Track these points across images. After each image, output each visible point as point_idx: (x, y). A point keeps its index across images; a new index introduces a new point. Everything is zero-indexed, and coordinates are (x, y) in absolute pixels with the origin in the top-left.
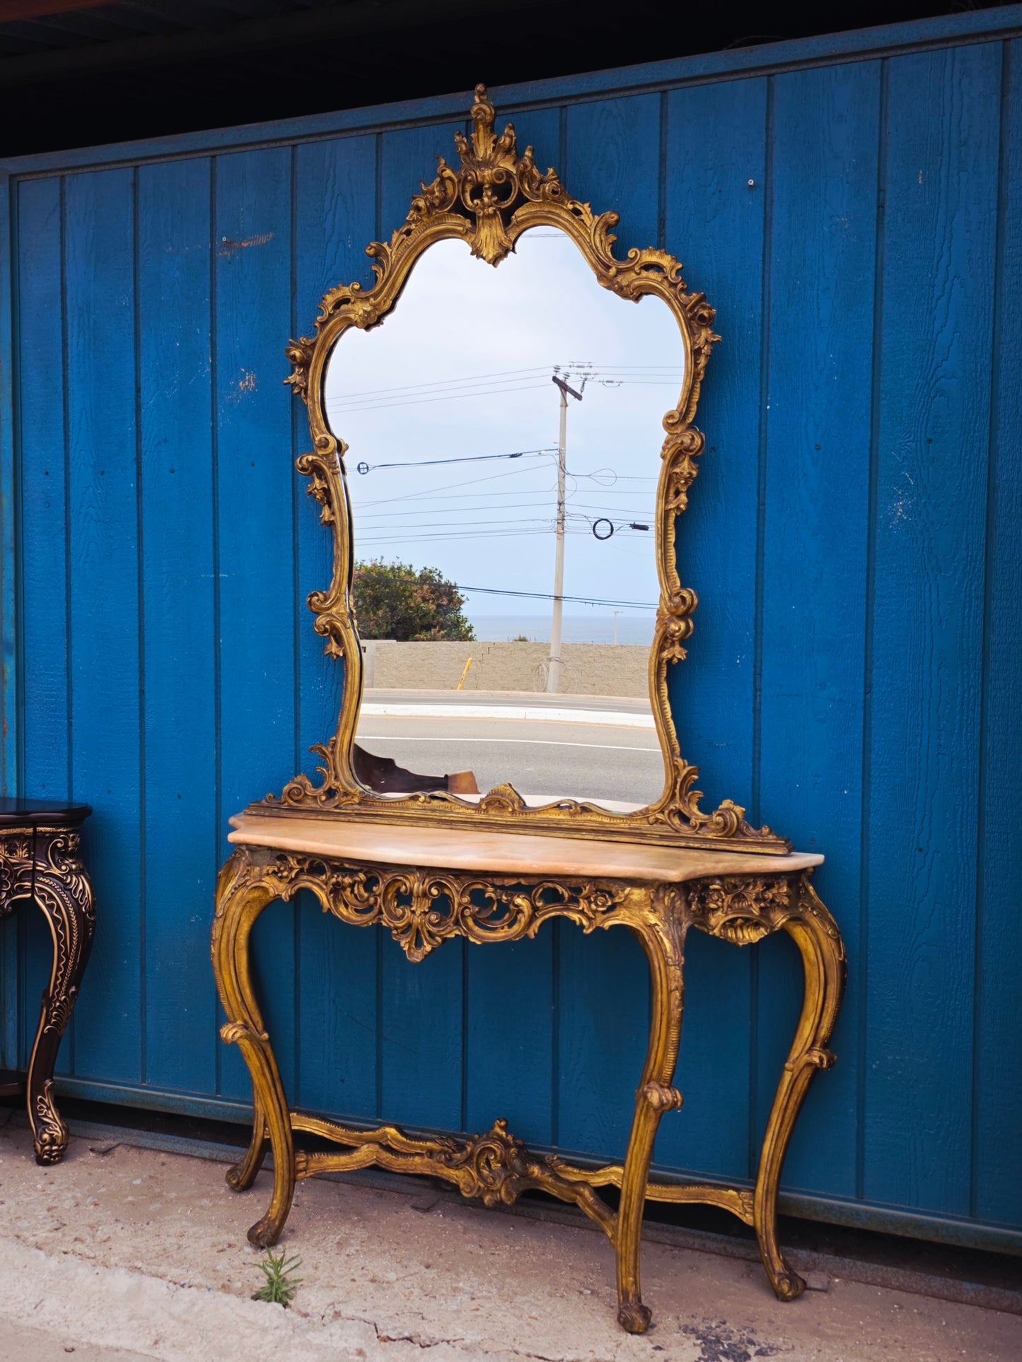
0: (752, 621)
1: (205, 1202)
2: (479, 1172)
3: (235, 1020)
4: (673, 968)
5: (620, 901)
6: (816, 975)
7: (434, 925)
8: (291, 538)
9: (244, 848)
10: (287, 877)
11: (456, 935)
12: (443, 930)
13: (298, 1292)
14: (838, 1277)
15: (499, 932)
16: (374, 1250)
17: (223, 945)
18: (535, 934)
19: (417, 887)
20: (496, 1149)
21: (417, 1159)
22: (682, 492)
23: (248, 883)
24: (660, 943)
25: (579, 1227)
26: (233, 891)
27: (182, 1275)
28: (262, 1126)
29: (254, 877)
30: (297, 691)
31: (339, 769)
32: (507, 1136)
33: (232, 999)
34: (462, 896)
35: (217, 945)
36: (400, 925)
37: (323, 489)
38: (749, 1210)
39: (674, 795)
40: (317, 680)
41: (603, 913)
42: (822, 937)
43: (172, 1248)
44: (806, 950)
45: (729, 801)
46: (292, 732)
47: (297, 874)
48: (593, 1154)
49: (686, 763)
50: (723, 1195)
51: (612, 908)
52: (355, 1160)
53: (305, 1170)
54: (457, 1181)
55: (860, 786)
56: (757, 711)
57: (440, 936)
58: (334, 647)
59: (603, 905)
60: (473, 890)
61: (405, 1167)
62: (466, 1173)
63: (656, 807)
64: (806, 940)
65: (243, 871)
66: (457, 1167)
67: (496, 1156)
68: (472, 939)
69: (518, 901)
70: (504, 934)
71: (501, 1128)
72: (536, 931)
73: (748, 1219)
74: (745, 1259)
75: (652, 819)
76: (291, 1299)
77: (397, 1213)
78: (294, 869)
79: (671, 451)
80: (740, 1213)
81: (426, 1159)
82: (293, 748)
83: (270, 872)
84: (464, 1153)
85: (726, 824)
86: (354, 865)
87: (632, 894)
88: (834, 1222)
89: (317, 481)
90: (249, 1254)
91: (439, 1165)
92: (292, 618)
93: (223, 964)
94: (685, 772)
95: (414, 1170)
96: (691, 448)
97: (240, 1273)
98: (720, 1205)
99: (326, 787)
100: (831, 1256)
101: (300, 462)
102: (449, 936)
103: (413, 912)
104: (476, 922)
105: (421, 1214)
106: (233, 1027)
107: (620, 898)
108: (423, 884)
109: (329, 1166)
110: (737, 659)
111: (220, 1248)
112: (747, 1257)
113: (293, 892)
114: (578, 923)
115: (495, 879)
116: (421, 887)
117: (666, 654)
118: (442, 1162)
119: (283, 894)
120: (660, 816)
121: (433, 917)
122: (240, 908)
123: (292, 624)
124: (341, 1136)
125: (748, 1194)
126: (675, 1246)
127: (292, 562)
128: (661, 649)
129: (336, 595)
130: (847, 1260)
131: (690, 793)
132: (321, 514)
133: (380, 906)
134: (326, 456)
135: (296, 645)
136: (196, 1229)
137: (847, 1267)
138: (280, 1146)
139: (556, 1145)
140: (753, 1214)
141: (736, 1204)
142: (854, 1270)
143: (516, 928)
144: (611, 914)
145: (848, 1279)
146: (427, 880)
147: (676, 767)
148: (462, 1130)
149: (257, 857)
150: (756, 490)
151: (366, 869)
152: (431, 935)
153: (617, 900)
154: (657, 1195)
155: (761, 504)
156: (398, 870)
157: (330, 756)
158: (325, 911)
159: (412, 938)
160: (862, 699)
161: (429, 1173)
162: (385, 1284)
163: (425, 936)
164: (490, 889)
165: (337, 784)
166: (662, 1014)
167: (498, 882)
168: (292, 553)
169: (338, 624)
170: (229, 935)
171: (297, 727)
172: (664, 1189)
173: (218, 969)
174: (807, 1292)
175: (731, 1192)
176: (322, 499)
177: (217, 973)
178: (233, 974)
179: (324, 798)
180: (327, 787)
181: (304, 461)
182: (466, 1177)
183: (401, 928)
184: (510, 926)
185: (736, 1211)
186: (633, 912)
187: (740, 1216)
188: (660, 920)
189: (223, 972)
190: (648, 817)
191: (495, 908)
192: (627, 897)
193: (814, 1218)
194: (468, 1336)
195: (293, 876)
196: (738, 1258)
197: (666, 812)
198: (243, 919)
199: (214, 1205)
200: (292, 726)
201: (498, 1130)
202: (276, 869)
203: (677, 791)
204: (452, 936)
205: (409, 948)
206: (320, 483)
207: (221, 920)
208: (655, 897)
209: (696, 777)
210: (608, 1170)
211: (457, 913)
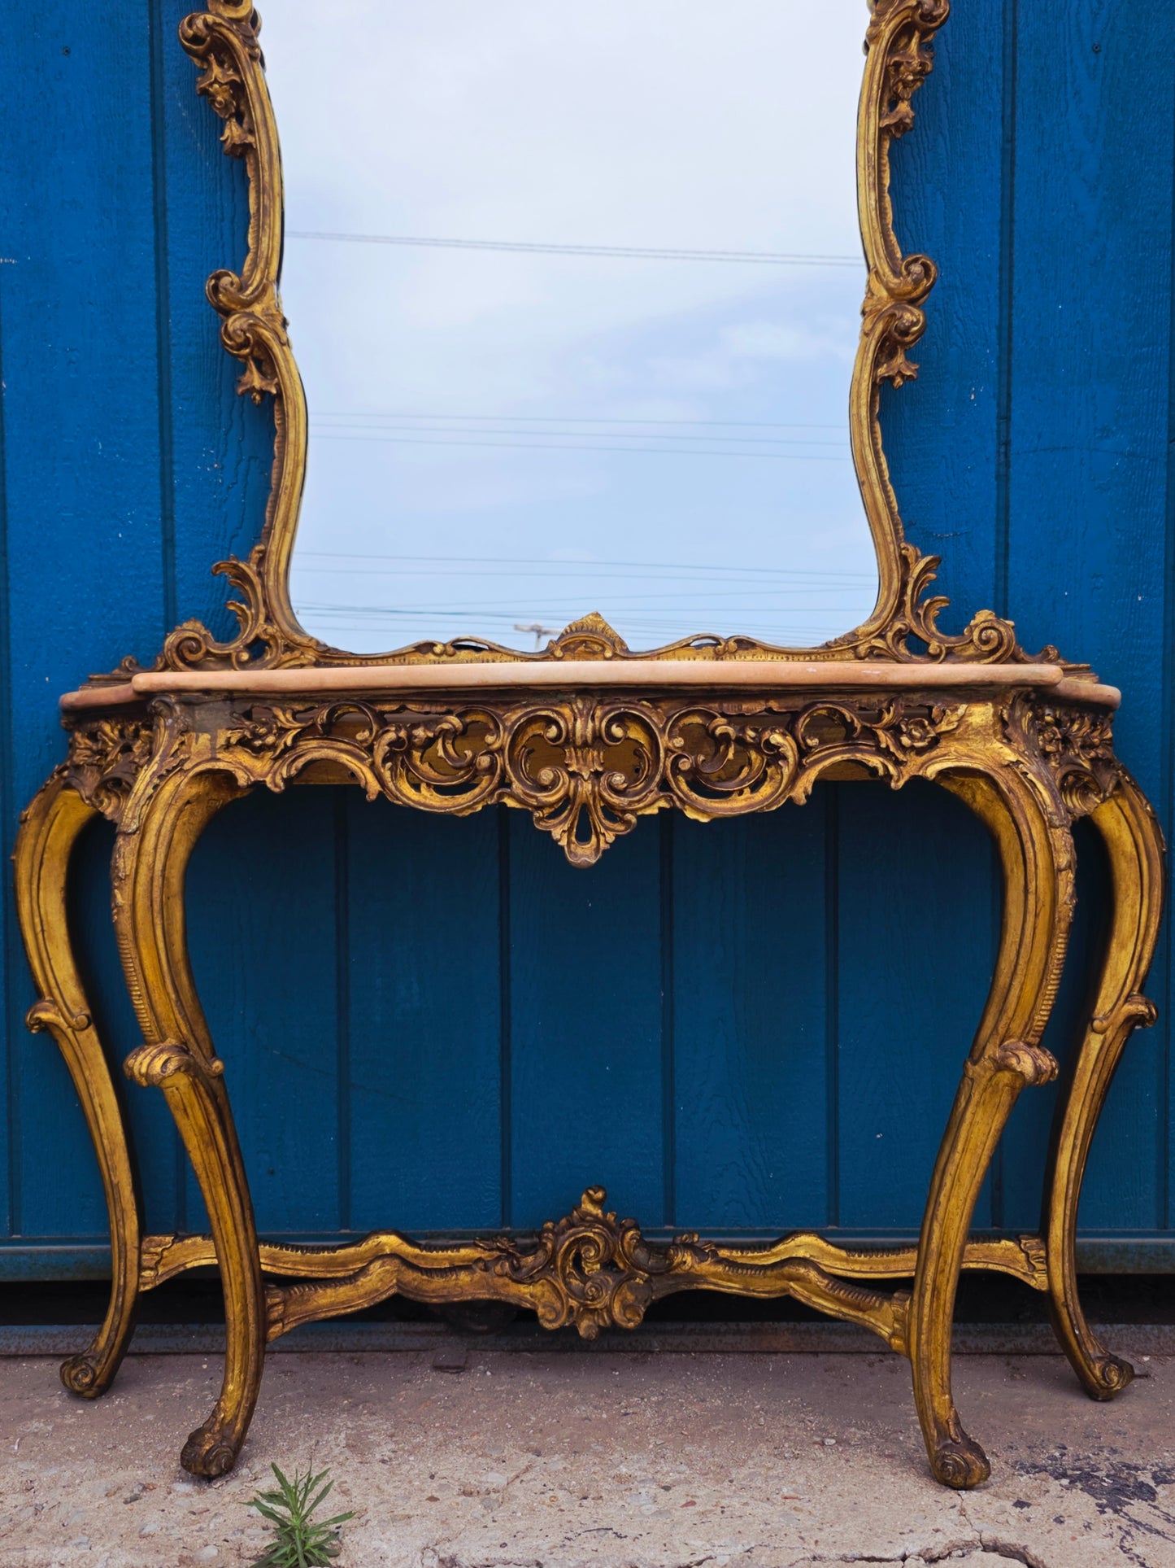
0: (994, 331)
1: (36, 1425)
2: (567, 1284)
3: (163, 1038)
4: (1059, 832)
5: (951, 727)
6: (1135, 875)
7: (619, 793)
8: (150, 189)
9: (173, 699)
10: (273, 747)
11: (660, 809)
12: (639, 801)
13: (346, 1540)
14: (1147, 1355)
15: (735, 800)
16: (422, 1445)
17: (140, 889)
18: (807, 797)
19: (583, 729)
20: (596, 1238)
21: (464, 1277)
22: (903, 100)
23: (187, 766)
24: (1030, 790)
25: (722, 1352)
26: (156, 781)
27: (82, 1556)
28: (135, 1269)
29: (199, 753)
30: (166, 477)
31: (275, 603)
32: (604, 1214)
33: (157, 996)
34: (671, 737)
35: (128, 889)
36: (552, 799)
37: (232, 83)
38: (1039, 1266)
39: (901, 604)
40: (207, 452)
41: (920, 752)
42: (1142, 815)
43: (23, 1515)
44: (1120, 837)
45: (987, 612)
46: (158, 551)
47: (296, 739)
48: (736, 1228)
49: (919, 553)
50: (995, 1249)
51: (935, 742)
52: (362, 1291)
53: (281, 1320)
54: (533, 1304)
55: (1162, 588)
56: (1003, 479)
57: (633, 812)
58: (256, 380)
59: (922, 739)
60: (684, 725)
61: (445, 1292)
62: (547, 1288)
63: (872, 628)
64: (1119, 823)
65: (170, 745)
66: (531, 1280)
67: (598, 1251)
68: (690, 814)
69: (776, 738)
70: (744, 803)
71: (594, 1202)
72: (810, 790)
73: (1038, 1282)
74: (998, 1354)
75: (862, 650)
76: (336, 1556)
77: (409, 1381)
78: (287, 730)
79: (892, 25)
80: (1024, 1274)
81: (479, 1274)
82: (161, 582)
83: (233, 741)
84: (540, 1253)
85: (1000, 644)
86: (430, 702)
87: (971, 715)
88: (1130, 1271)
89: (216, 71)
90: (188, 1495)
91: (501, 1281)
92: (154, 340)
93: (140, 926)
94: (916, 570)
95: (461, 1294)
96: (935, 13)
97: (201, 1530)
98: (991, 1266)
99: (248, 635)
100: (1124, 1325)
101: (190, 24)
102: (648, 812)
103: (572, 775)
104: (695, 786)
105: (454, 1377)
106: (161, 1052)
107: (949, 723)
108: (593, 719)
109: (319, 1307)
110: (970, 394)
111: (128, 1495)
112: (1001, 1349)
113: (293, 772)
114: (881, 772)
115: (725, 705)
116: (590, 725)
117: (882, 371)
118: (506, 1275)
119: (268, 779)
120: (879, 643)
121: (619, 779)
122: (172, 815)
123: (154, 350)
124: (295, 1263)
125: (1034, 1242)
126: (884, 1353)
127: (153, 234)
128: (876, 364)
129: (262, 279)
130: (1148, 1327)
131: (928, 601)
132: (222, 134)
133: (504, 771)
134: (237, 21)
135: (163, 392)
136: (53, 1472)
137: (1151, 1337)
138: (240, 1279)
139: (672, 1223)
140: (1048, 1272)
141: (1015, 1261)
142: (1162, 1339)
143: (766, 790)
144: (934, 753)
145: (1160, 1354)
146: (599, 713)
147: (904, 561)
148: (503, 1224)
149: (200, 714)
150: (1000, 115)
151: (460, 709)
152: (611, 813)
153: (943, 727)
154: (881, 1268)
155: (1010, 140)
156: (537, 700)
157: (256, 580)
158: (372, 797)
159: (572, 824)
160: (1165, 450)
161: (487, 1296)
162: (492, 1494)
163: (598, 818)
164: (720, 720)
165: (270, 630)
166: (1036, 916)
167: (731, 708)
168: (152, 217)
169: (267, 334)
170: (152, 868)
171: (169, 542)
172: (894, 1257)
173: (131, 937)
174: (1136, 1383)
175: (1005, 1243)
176: (226, 106)
177: (127, 945)
178: (161, 945)
179: (245, 656)
180: (252, 637)
181: (199, 23)
182: (547, 1294)
183: (551, 805)
184: (755, 788)
185: (1018, 1271)
186: (974, 746)
187: (1026, 1279)
188: (1022, 754)
189: (142, 943)
190: (857, 647)
191: (730, 755)
192: (961, 719)
193: (1100, 1270)
194: (720, 1551)
195: (289, 743)
196: (988, 1354)
197: (890, 634)
198: (176, 835)
199: (57, 1428)
200: (159, 541)
201: (588, 1207)
202: (248, 734)
203: (907, 598)
204: (654, 810)
205: (569, 842)
206: (224, 74)
207: (136, 838)
208: (1010, 716)
209: (932, 576)
210: (792, 1243)
211: (665, 767)
